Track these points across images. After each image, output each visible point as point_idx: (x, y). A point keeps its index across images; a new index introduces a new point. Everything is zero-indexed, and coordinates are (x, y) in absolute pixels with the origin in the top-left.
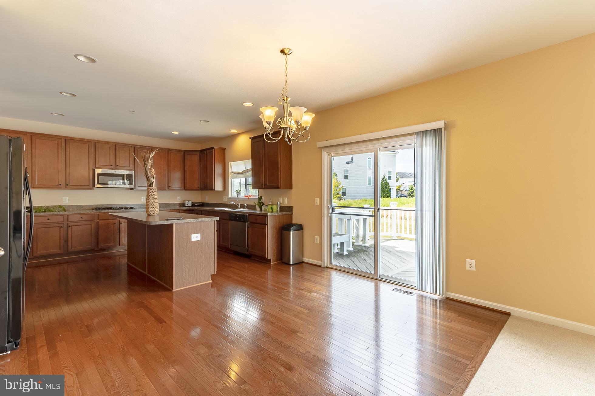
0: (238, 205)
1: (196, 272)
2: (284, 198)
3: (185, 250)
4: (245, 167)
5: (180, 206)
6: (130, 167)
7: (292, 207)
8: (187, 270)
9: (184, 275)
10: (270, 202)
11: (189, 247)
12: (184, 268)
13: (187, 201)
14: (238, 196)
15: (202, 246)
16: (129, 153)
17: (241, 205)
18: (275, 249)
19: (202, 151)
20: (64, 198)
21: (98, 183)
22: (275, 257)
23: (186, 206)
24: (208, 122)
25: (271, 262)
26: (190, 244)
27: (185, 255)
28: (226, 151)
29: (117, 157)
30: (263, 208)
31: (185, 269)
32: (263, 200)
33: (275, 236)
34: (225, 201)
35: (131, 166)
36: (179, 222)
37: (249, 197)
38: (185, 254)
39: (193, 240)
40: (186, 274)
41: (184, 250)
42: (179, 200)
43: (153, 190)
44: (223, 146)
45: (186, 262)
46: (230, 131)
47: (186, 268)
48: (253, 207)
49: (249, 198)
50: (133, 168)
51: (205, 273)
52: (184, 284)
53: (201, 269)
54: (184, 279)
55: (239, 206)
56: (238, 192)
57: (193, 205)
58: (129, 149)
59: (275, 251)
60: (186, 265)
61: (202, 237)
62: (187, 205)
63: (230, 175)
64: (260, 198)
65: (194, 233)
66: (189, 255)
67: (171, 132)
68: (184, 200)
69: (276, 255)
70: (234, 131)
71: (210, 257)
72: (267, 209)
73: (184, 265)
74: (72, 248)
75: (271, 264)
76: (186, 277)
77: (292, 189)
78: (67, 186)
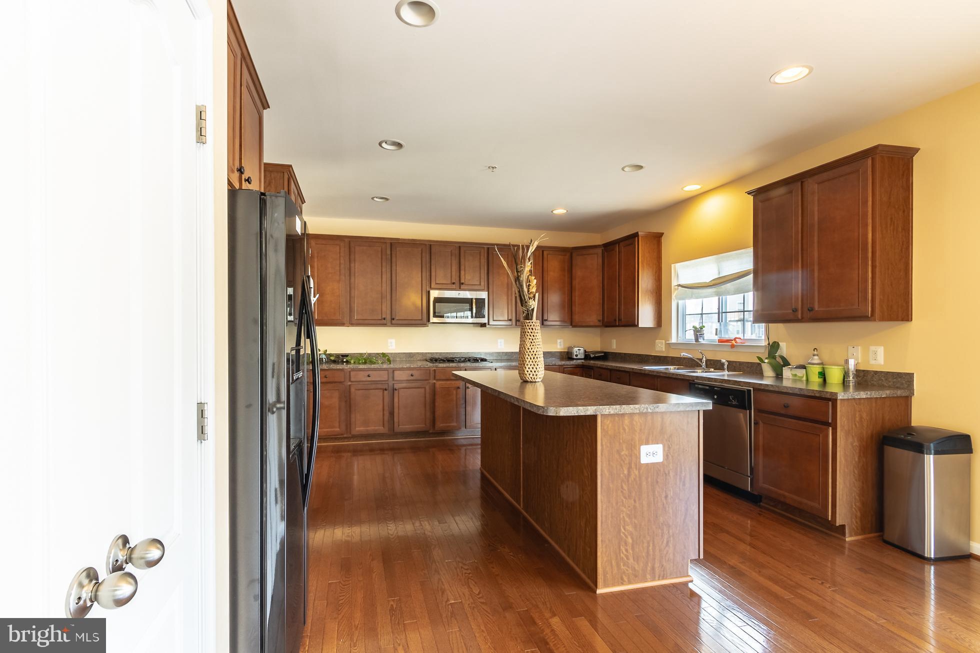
1: (651, 548)
2: (873, 348)
3: (625, 487)
4: (719, 270)
5: (562, 359)
6: (480, 284)
7: (911, 375)
8: (630, 540)
9: (622, 554)
10: (816, 357)
11: (634, 479)
12: (622, 534)
13: (576, 349)
14: (697, 340)
15: (666, 479)
16: (480, 259)
18: (857, 497)
19: (608, 247)
20: (389, 341)
21: (435, 316)
22: (857, 522)
23: (574, 359)
24: (641, 167)
25: (844, 534)
26: (637, 473)
27: (624, 500)
28: (663, 239)
29: (462, 267)
30: (787, 373)
31: (626, 537)
32: (784, 349)
33: (857, 459)
35: (482, 283)
36: (612, 412)
37: (733, 342)
38: (625, 498)
39: (644, 460)
40: (627, 550)
41: (622, 487)
42: (560, 345)
44: (656, 229)
45: (627, 519)
46: (682, 189)
47: (626, 533)
48: (755, 369)
49: (733, 346)
50: (486, 288)
51: (674, 554)
52: (622, 579)
53: (665, 542)
54: (622, 564)
56: (698, 332)
57: (587, 356)
58: (480, 253)
59: (858, 504)
60: (627, 527)
61: (667, 455)
62: (576, 356)
63: (674, 292)
64: (774, 347)
65: (647, 443)
66: (635, 501)
67: (552, 212)
68: (570, 345)
69: (859, 514)
70: (692, 188)
71: (687, 510)
72: (802, 377)
73: (622, 528)
74: (399, 426)
75: (847, 539)
76: (628, 559)
77: (912, 320)
78: (393, 322)
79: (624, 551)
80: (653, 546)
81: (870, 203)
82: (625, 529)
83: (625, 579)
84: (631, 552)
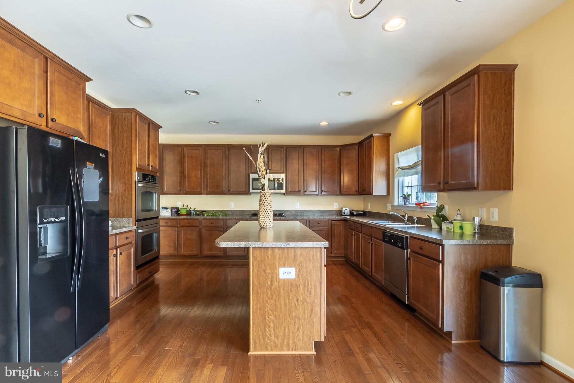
0: (404, 216)
1: (286, 331)
3: (269, 292)
4: (418, 157)
5: (337, 215)
6: (281, 170)
7: (511, 230)
8: (272, 325)
9: (266, 333)
10: (459, 216)
11: (275, 288)
12: (266, 320)
13: (344, 209)
14: (405, 204)
15: (297, 289)
16: (281, 155)
17: (408, 217)
18: (463, 314)
19: (361, 143)
20: (231, 203)
21: (253, 189)
22: (462, 331)
24: (350, 93)
25: (451, 338)
26: (277, 284)
27: (268, 300)
28: (391, 138)
29: (270, 160)
30: (444, 227)
31: (269, 322)
32: (447, 211)
33: (462, 287)
34: (388, 209)
37: (422, 205)
38: (269, 299)
39: (282, 276)
40: (270, 331)
41: (267, 292)
42: (336, 207)
43: (265, 194)
44: (387, 132)
45: (270, 312)
47: (270, 320)
48: (425, 223)
49: (421, 208)
50: (285, 172)
51: (303, 336)
52: (266, 347)
53: (297, 328)
54: (266, 339)
55: (406, 219)
56: (406, 198)
57: (352, 214)
58: (281, 151)
59: (463, 318)
60: (270, 317)
61: (298, 275)
62: (344, 213)
63: (396, 171)
64: (440, 208)
65: (284, 266)
66: (275, 301)
67: (319, 124)
68: (341, 207)
69: (464, 325)
70: (398, 103)
71: (312, 309)
72: (451, 229)
73: (266, 317)
74: (229, 252)
75: (453, 342)
76: (271, 336)
77: (513, 189)
78: (229, 192)
79: (268, 331)
80: (288, 330)
81: (476, 107)
82: (268, 318)
83: (269, 348)
84: (273, 332)
